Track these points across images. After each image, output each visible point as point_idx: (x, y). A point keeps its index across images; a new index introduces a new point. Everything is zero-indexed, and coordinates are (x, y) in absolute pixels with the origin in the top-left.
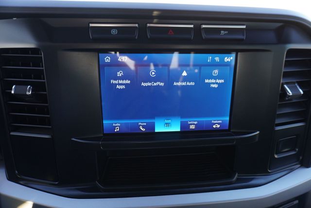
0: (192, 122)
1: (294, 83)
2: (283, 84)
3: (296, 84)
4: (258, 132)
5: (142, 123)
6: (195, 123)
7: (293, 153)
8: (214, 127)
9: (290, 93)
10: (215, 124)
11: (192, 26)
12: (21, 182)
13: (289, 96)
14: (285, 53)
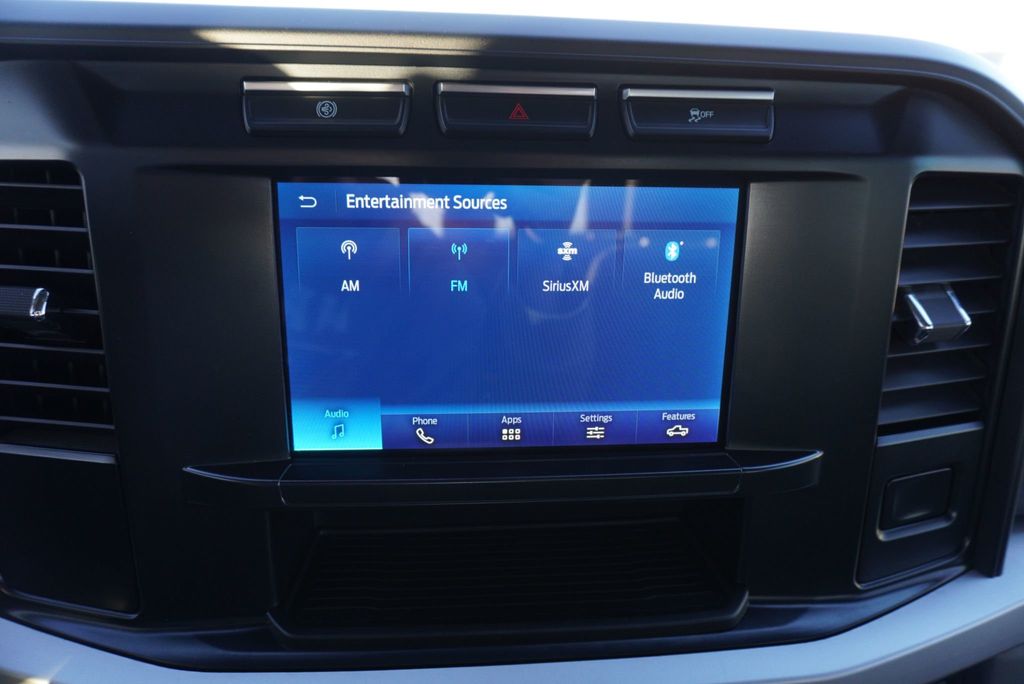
0: (593, 418)
1: (942, 288)
2: (903, 293)
3: (949, 293)
4: (818, 455)
5: (422, 417)
6: (606, 419)
7: (942, 525)
8: (670, 433)
9: (927, 320)
10: (672, 423)
11: (591, 92)
12: (16, 614)
13: (925, 332)
14: (911, 186)
